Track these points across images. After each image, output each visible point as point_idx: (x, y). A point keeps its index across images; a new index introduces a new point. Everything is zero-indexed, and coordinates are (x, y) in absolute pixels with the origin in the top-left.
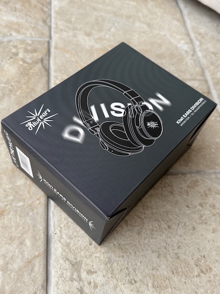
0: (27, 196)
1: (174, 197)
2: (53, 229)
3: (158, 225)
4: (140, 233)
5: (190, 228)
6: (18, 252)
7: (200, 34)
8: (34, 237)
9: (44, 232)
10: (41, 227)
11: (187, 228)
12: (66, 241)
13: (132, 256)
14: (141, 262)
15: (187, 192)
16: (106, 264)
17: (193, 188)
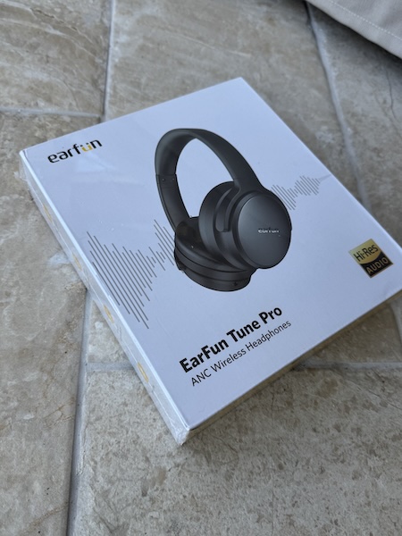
0: (41, 401)
1: (292, 412)
2: (82, 463)
3: (262, 463)
4: (231, 477)
5: (315, 469)
6: (20, 504)
7: (354, 115)
8: (48, 478)
9: (67, 470)
10: (61, 461)
11: (311, 468)
12: (102, 488)
13: (214, 518)
14: (228, 529)
15: (316, 403)
16: (169, 532)
17: (325, 397)
